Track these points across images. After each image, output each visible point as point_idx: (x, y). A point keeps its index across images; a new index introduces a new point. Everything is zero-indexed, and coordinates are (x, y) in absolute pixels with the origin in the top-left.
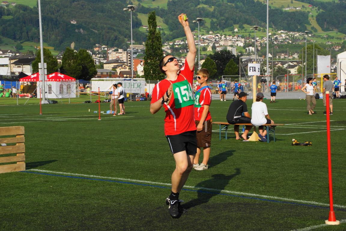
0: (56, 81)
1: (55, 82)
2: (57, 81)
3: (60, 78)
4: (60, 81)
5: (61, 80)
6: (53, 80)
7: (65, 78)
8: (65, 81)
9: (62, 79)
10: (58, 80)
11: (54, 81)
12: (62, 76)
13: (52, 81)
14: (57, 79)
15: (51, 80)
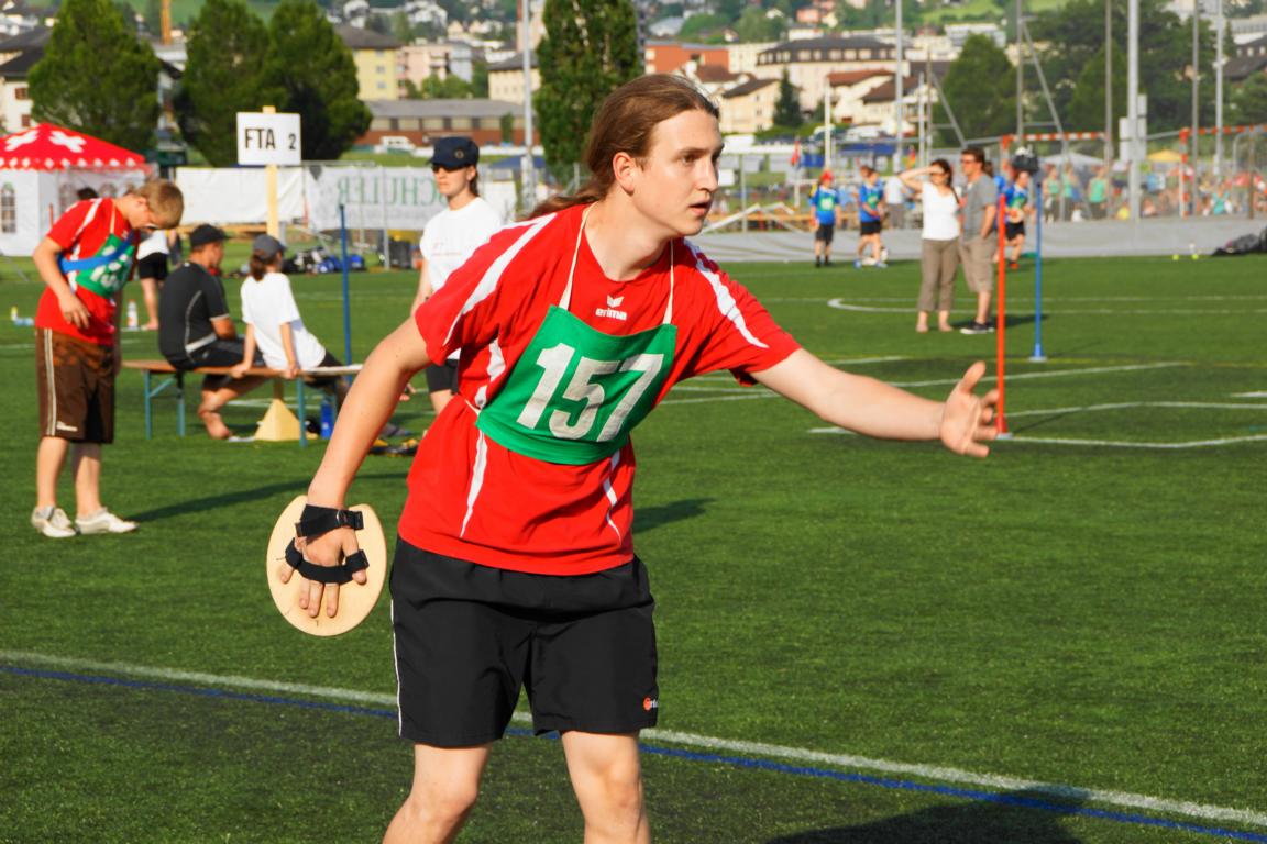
0: (39, 166)
1: (34, 174)
2: (45, 168)
3: (63, 151)
4: (58, 166)
5: (65, 163)
6: (26, 162)
7: (88, 153)
8: (90, 169)
9: (73, 157)
10: (49, 163)
11: (31, 166)
12: (75, 144)
13: (19, 166)
14: (43, 159)
15: (14, 162)
